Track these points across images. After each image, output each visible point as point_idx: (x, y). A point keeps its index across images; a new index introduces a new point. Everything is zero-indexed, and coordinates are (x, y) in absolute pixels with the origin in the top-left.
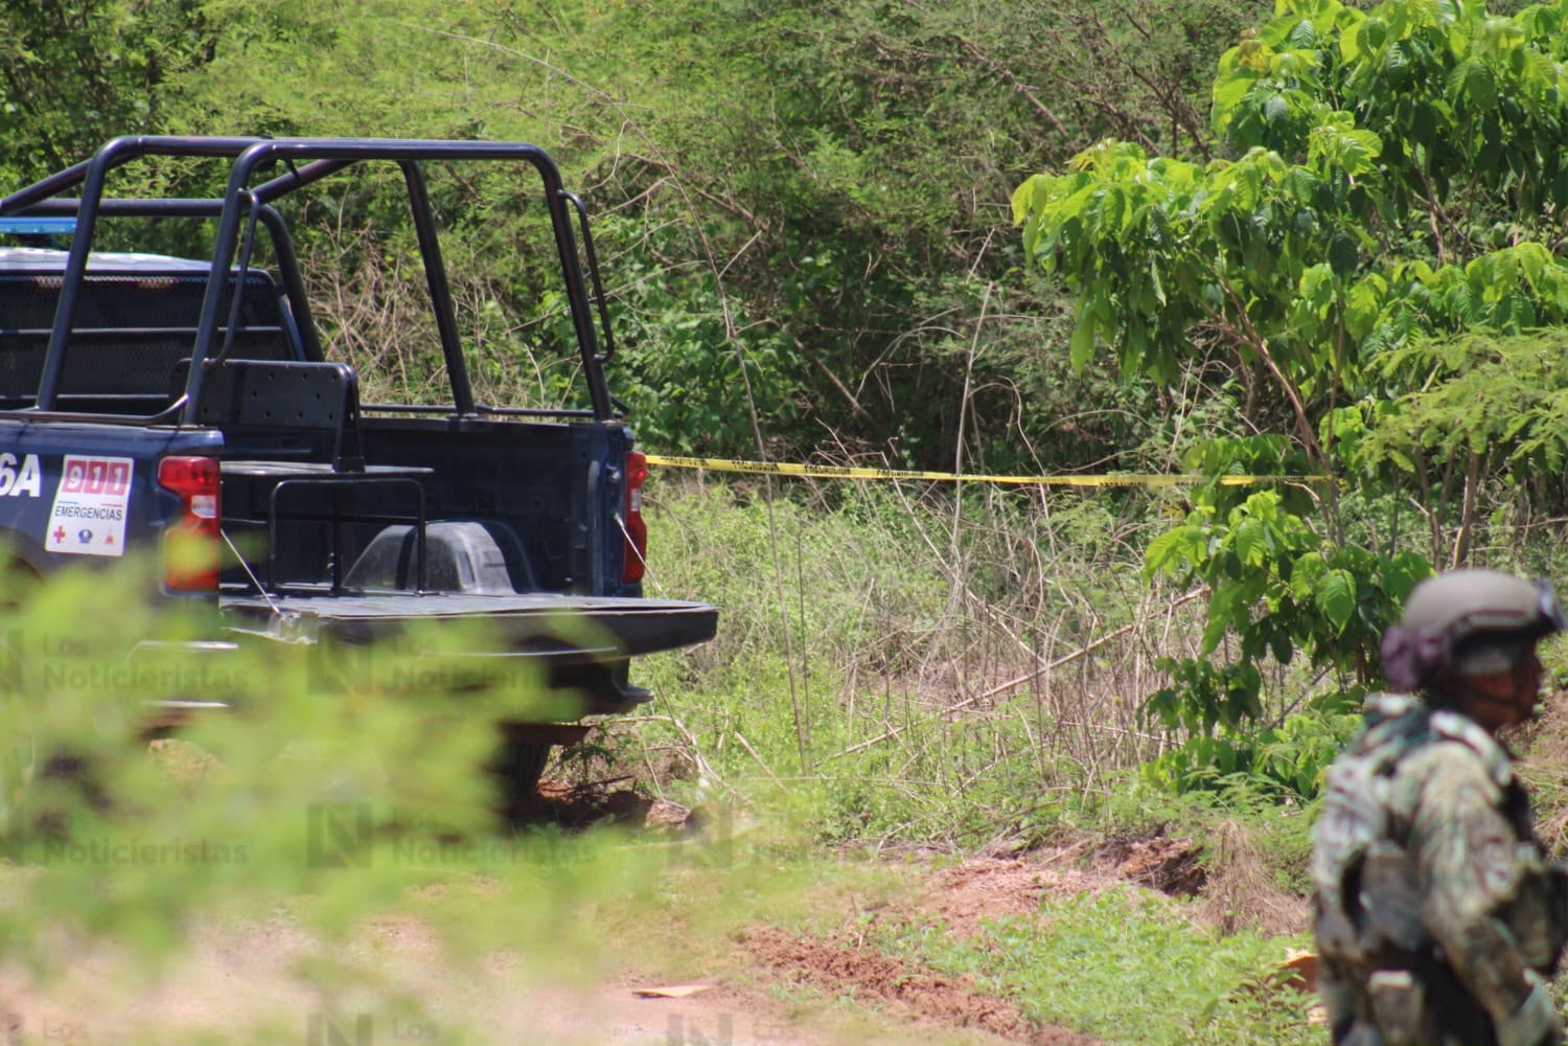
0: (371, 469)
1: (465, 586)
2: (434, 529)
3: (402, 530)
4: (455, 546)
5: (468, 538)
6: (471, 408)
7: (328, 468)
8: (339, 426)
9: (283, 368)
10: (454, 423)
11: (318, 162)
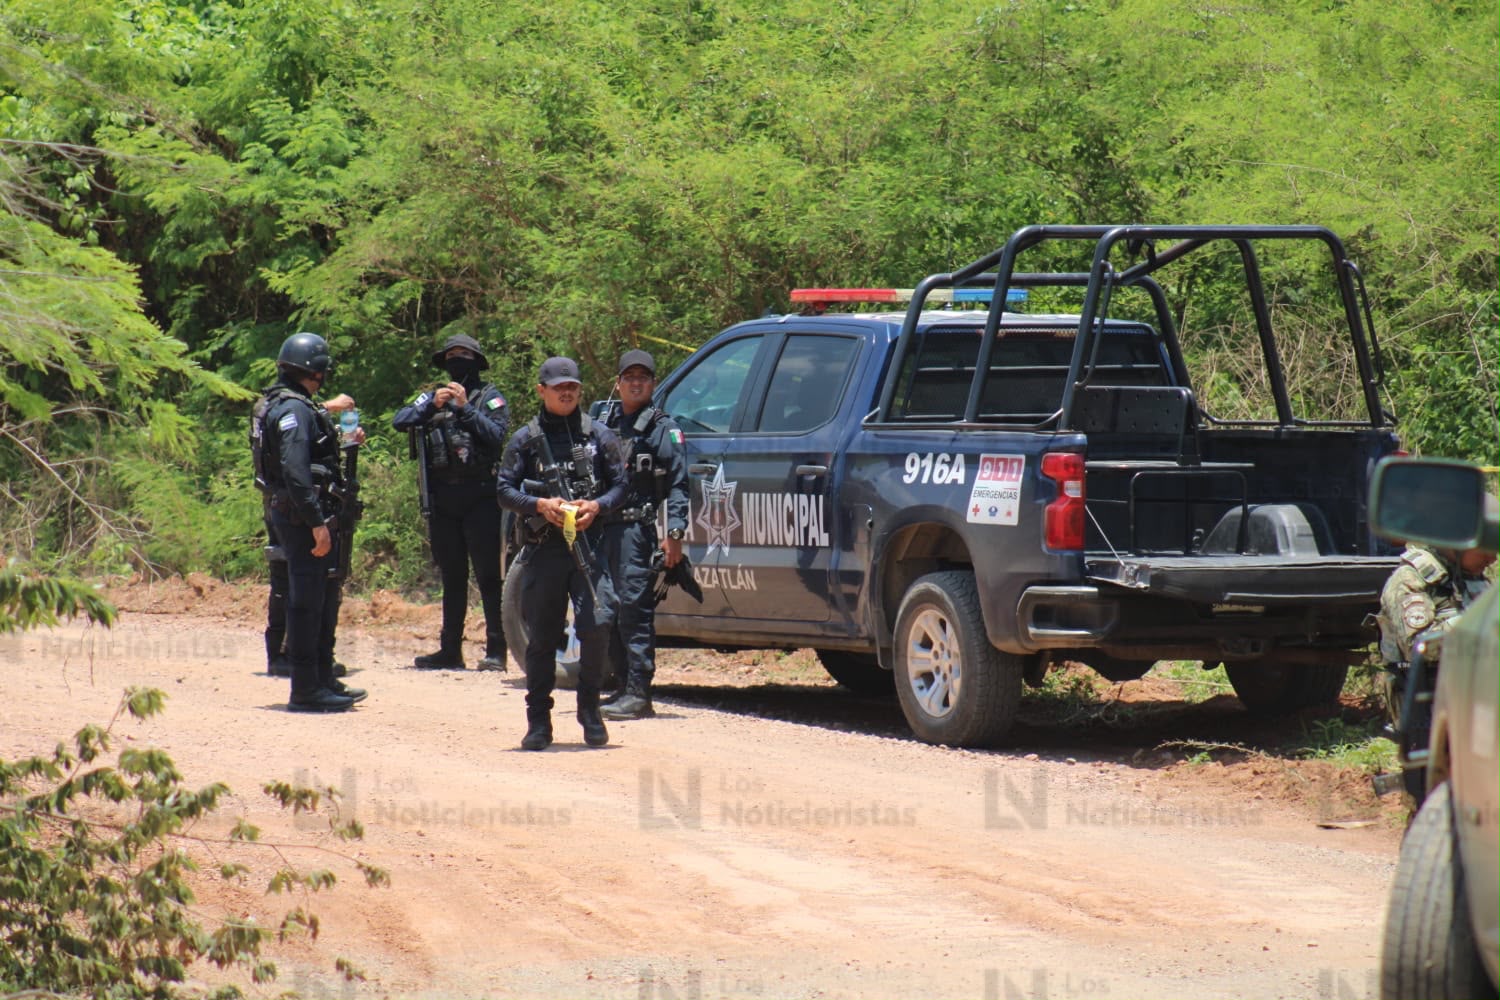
0: (1204, 464)
1: (1282, 551)
2: (1262, 510)
3: (1238, 510)
4: (1276, 521)
5: (1287, 517)
6: (1291, 422)
7: (1175, 464)
8: (1181, 431)
9: (1144, 391)
10: (1278, 433)
11: (1184, 241)
